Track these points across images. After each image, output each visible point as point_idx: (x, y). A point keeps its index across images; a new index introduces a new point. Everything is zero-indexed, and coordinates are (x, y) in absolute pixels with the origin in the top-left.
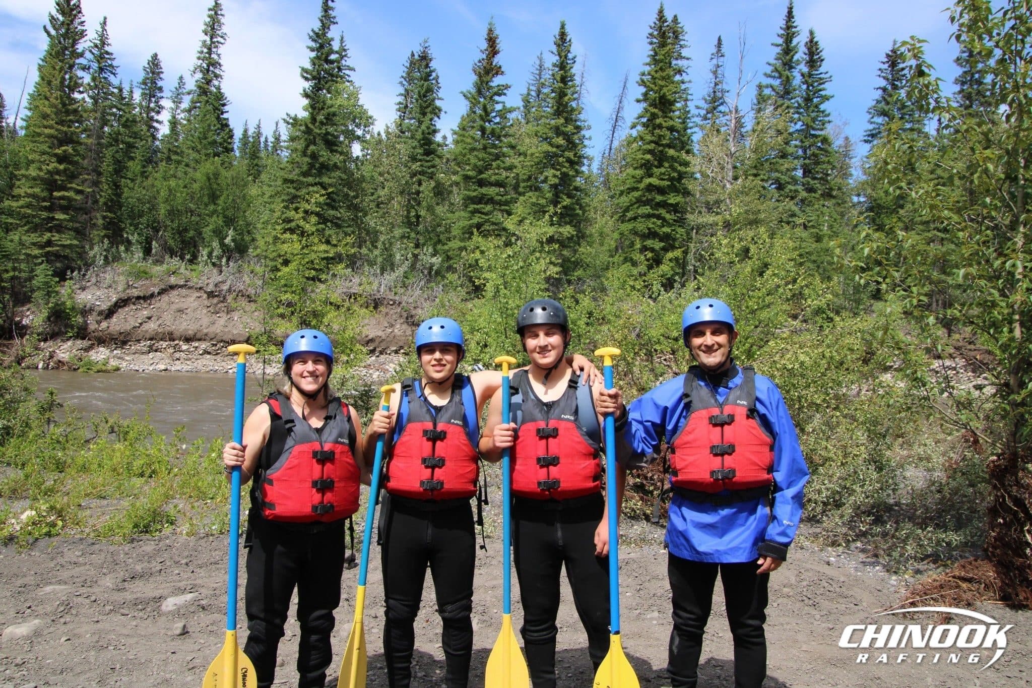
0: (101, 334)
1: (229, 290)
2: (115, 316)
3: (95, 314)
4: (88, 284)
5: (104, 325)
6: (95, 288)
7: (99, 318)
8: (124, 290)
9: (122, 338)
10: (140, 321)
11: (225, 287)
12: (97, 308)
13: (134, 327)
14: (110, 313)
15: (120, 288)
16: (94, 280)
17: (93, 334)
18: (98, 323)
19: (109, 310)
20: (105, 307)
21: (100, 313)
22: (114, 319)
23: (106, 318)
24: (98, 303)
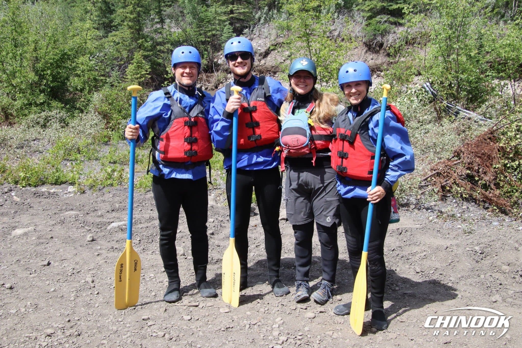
0: (261, 67)
1: (339, 35)
2: (269, 56)
3: (257, 55)
4: (255, 36)
5: (263, 62)
6: (258, 38)
7: (260, 58)
8: (275, 40)
9: (273, 70)
10: (284, 59)
11: (336, 33)
12: (259, 52)
13: (281, 63)
14: (266, 54)
15: (272, 38)
16: (257, 34)
17: (257, 68)
18: (260, 61)
19: (265, 52)
20: (263, 50)
21: (260, 55)
22: (269, 58)
23: (264, 58)
24: (259, 48)
